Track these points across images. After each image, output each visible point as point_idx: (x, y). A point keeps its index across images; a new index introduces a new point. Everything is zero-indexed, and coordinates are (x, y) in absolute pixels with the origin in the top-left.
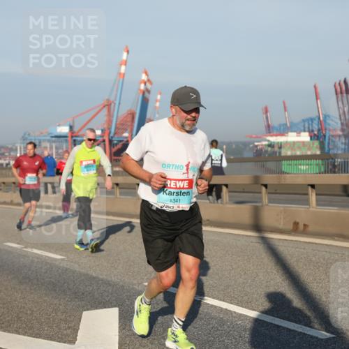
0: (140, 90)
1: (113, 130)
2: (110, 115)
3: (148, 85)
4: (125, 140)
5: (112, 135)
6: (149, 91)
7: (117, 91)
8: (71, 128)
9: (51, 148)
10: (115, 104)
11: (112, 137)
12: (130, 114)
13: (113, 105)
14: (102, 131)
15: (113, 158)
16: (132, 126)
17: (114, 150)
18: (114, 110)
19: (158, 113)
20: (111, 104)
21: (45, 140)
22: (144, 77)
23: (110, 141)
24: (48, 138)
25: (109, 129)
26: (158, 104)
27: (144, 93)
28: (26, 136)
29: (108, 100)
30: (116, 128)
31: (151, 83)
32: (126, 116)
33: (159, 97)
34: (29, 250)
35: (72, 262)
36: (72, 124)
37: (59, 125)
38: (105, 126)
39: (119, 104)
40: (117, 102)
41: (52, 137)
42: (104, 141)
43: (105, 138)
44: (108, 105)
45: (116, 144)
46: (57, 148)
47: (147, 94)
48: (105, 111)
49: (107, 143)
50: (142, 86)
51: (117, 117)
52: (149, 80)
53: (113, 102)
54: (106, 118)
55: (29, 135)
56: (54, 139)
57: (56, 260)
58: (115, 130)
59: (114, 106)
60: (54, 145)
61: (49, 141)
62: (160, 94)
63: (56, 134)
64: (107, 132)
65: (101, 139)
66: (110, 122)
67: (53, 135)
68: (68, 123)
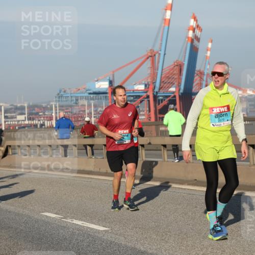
0: (188, 38)
1: (158, 85)
2: (154, 67)
3: (197, 32)
4: (173, 95)
5: (156, 90)
6: (198, 39)
7: (162, 40)
8: (111, 83)
9: (89, 106)
10: (159, 54)
11: (157, 92)
12: (177, 66)
13: (157, 55)
14: (146, 86)
15: (158, 116)
16: (180, 79)
17: (159, 107)
18: (159, 62)
19: (209, 64)
20: (155, 55)
21: (82, 98)
22: (192, 23)
23: (155, 97)
24: (86, 95)
25: (154, 83)
26: (209, 53)
27: (192, 41)
28: (62, 93)
29: (152, 50)
30: (161, 82)
31: (201, 30)
32: (173, 69)
33: (210, 45)
34: (69, 221)
35: (117, 234)
36: (111, 79)
37: (97, 81)
38: (149, 80)
39: (165, 54)
40: (162, 53)
41: (90, 94)
42: (148, 97)
43: (148, 94)
44: (152, 56)
45: (162, 100)
46: (95, 106)
47: (195, 42)
48: (148, 63)
49: (151, 99)
50: (191, 34)
51: (162, 70)
52: (198, 26)
53: (157, 52)
54: (149, 71)
55: (65, 92)
56: (92, 96)
57: (99, 231)
58: (160, 85)
59: (159, 56)
60: (92, 102)
61: (87, 98)
62: (212, 42)
63: (95, 90)
64: (151, 87)
65: (144, 95)
66: (154, 76)
67: (91, 92)
68: (108, 78)
